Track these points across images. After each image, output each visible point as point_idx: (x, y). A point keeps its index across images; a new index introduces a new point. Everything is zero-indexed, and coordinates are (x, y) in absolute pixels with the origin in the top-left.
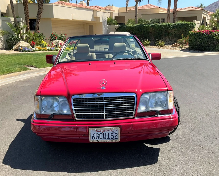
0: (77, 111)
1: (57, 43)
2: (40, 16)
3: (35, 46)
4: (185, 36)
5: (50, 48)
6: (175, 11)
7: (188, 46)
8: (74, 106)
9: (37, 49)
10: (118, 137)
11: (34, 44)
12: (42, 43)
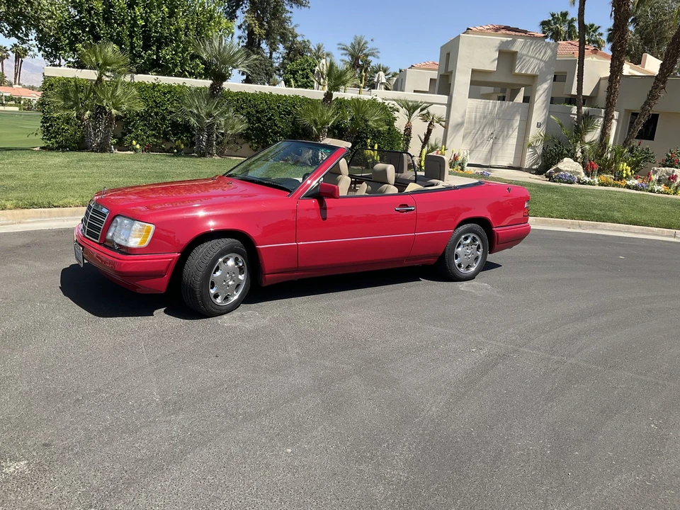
1: (667, 173)
5: (635, 182)
9: (595, 180)
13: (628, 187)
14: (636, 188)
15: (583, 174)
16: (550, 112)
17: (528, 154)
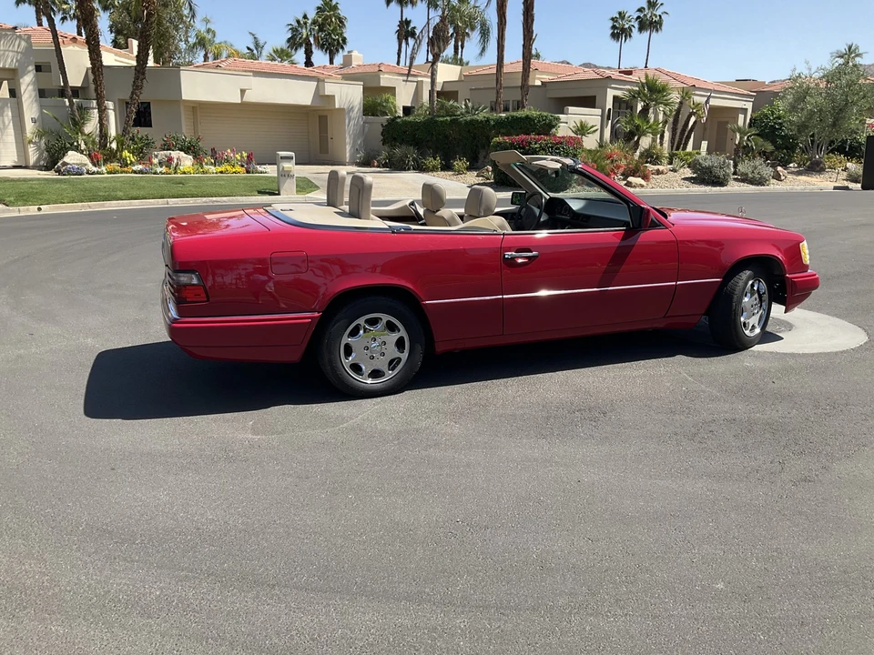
1: (166, 156)
3: (100, 163)
5: (139, 167)
9: (104, 169)
12: (124, 157)
13: (135, 172)
14: (141, 172)
15: (90, 165)
16: (41, 107)
17: (30, 150)
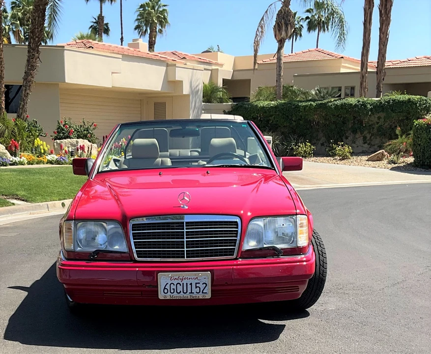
0: (139, 245)
1: (72, 145)
2: (33, 77)
3: (18, 152)
4: (405, 132)
5: (54, 157)
6: (380, 67)
7: (411, 160)
8: (133, 236)
9: (24, 159)
10: (208, 290)
11: (16, 147)
12: (36, 145)
